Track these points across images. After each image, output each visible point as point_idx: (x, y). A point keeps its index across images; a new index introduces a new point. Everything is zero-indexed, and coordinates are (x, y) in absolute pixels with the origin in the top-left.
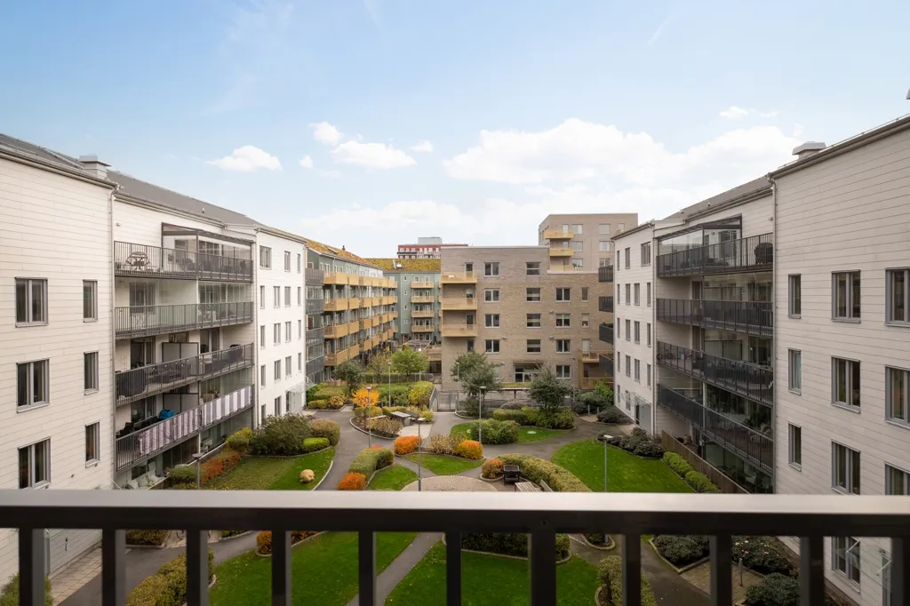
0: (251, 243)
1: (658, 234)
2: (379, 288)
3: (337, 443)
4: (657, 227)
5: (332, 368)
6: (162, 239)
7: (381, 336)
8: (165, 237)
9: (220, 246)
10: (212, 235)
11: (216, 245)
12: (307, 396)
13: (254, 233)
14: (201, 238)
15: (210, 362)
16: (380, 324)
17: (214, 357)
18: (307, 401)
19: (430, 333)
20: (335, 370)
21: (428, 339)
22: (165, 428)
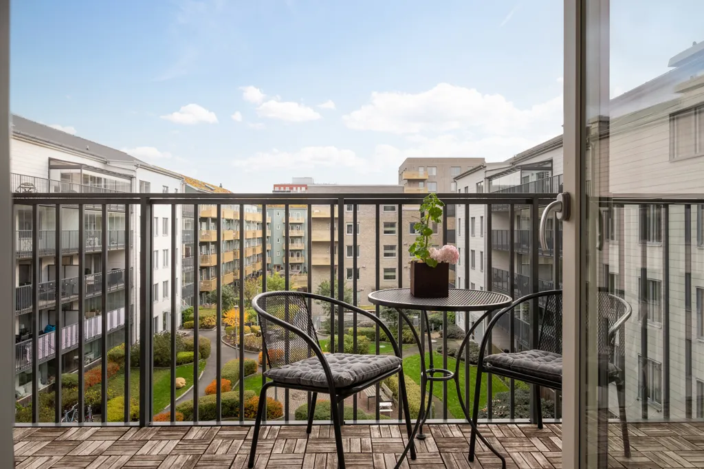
0: (131, 178)
1: (489, 174)
2: (253, 222)
3: (208, 357)
4: (488, 169)
5: (208, 293)
6: (49, 172)
7: (254, 266)
8: (52, 171)
9: (103, 180)
10: (95, 169)
11: (99, 179)
12: (183, 318)
13: (134, 168)
14: (85, 172)
15: (93, 283)
16: (254, 255)
17: (96, 278)
18: (183, 322)
19: (301, 264)
20: (210, 295)
21: (298, 269)
22: (50, 339)
